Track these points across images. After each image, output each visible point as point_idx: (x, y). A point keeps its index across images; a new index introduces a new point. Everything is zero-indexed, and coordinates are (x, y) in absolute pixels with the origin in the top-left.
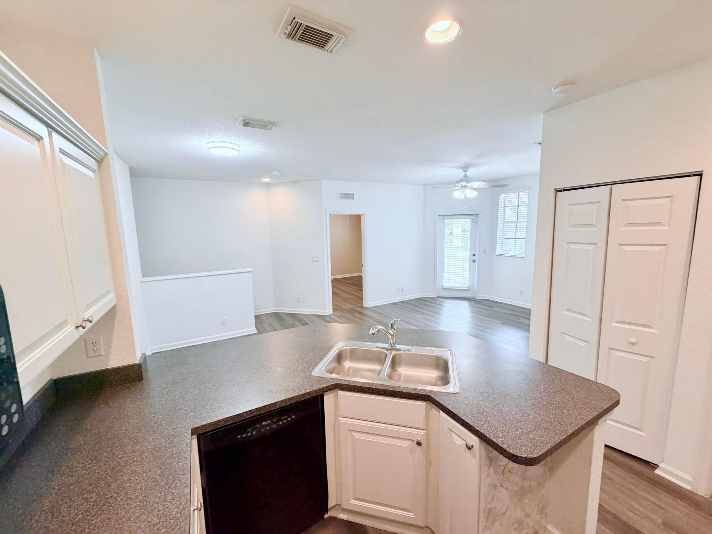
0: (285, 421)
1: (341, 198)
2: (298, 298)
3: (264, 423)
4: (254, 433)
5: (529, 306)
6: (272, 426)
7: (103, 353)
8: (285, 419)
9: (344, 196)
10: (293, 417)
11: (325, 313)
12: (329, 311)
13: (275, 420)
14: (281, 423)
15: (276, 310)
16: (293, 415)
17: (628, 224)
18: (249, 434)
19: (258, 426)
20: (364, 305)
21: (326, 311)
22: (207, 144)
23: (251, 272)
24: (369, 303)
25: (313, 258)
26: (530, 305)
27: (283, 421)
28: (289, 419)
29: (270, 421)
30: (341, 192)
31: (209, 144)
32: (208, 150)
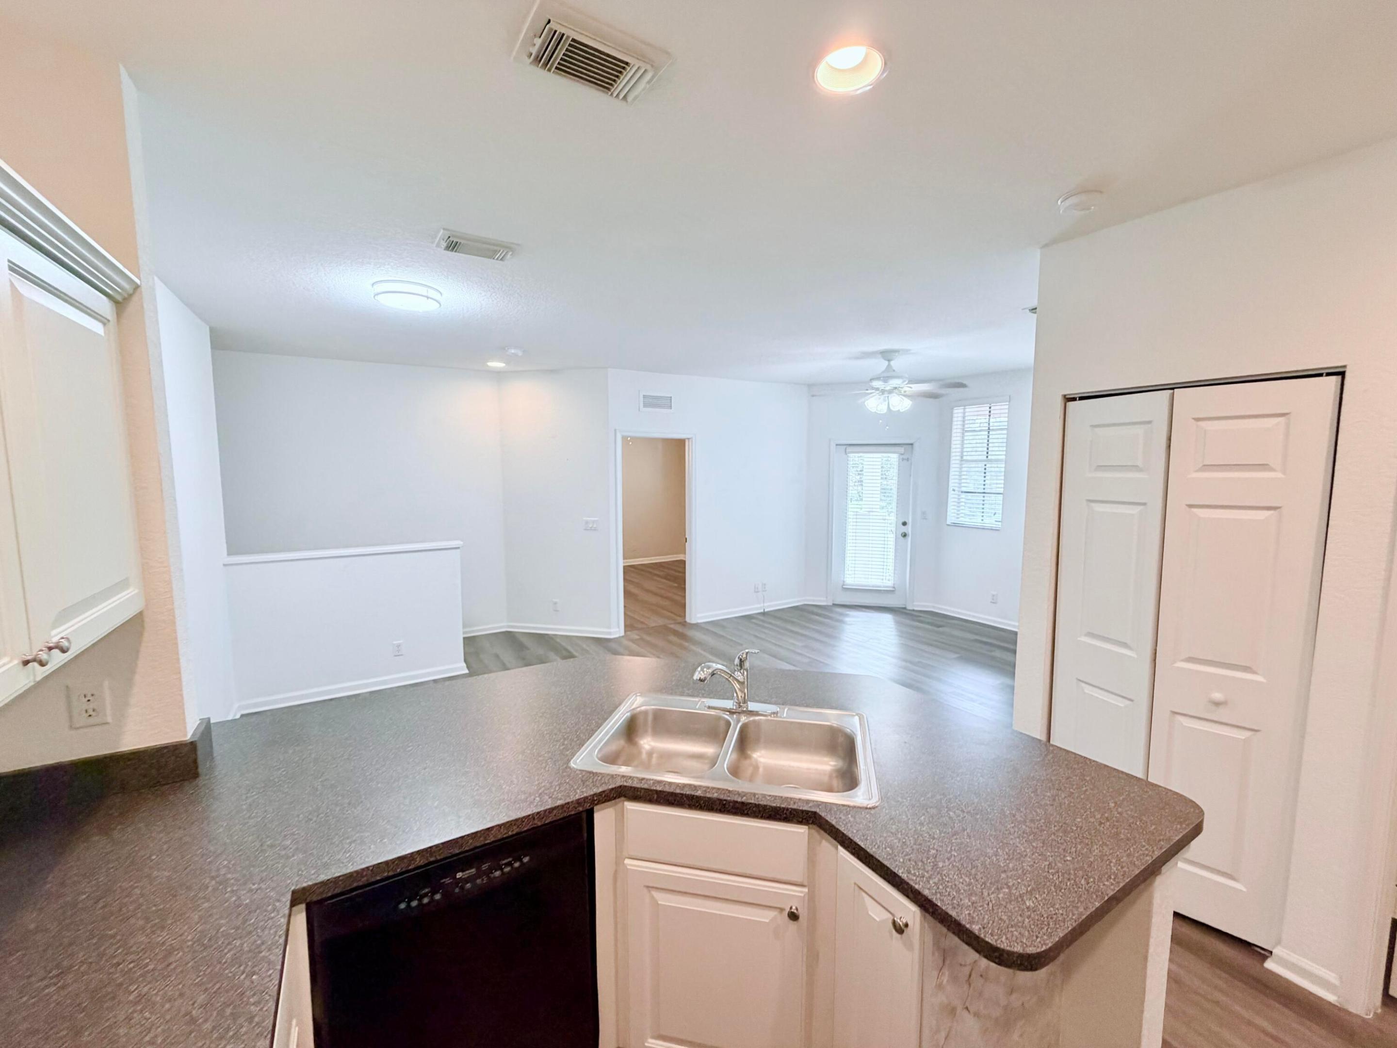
0: (507, 869)
1: (645, 406)
2: (555, 603)
3: (459, 875)
4: (438, 897)
5: (1014, 626)
6: (479, 881)
7: (109, 719)
8: (507, 865)
9: (653, 402)
10: (526, 860)
11: (610, 633)
12: (617, 630)
13: (485, 867)
14: (498, 873)
15: (509, 627)
16: (525, 856)
17: (1204, 465)
18: (426, 900)
19: (447, 881)
20: (688, 619)
21: (612, 630)
22: (373, 285)
23: (458, 548)
24: (698, 615)
25: (587, 522)
26: (1017, 624)
27: (502, 869)
28: (517, 865)
29: (473, 871)
30: (645, 394)
31: (375, 286)
32: (374, 297)
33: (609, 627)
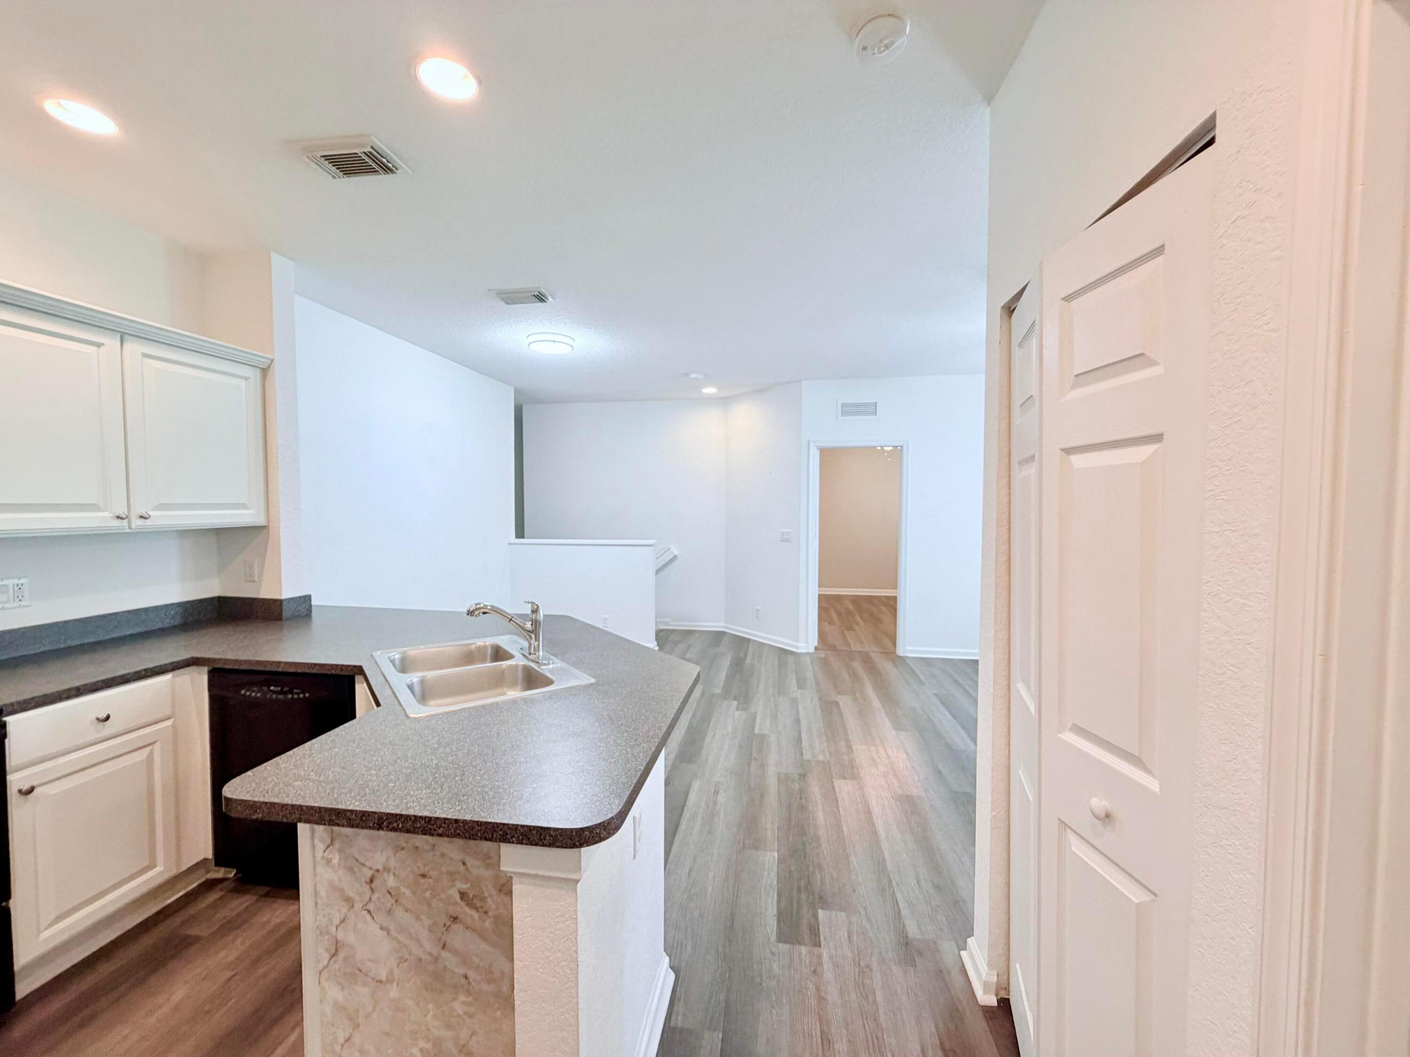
0: (296, 696)
1: (844, 413)
2: (758, 610)
3: (272, 688)
4: (258, 695)
6: (280, 696)
7: (257, 580)
8: (297, 693)
9: (850, 410)
10: (307, 695)
11: (797, 647)
12: (805, 645)
13: (286, 689)
14: (290, 696)
15: (726, 628)
16: (308, 693)
18: (253, 694)
19: (266, 687)
20: (900, 652)
21: (800, 645)
22: (528, 336)
23: (651, 546)
24: (908, 648)
25: (783, 534)
27: (293, 695)
28: (301, 696)
29: (279, 689)
30: (844, 402)
31: (530, 337)
32: (529, 345)
33: (797, 640)
